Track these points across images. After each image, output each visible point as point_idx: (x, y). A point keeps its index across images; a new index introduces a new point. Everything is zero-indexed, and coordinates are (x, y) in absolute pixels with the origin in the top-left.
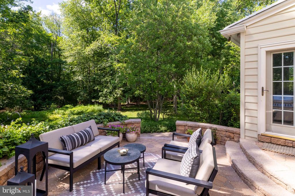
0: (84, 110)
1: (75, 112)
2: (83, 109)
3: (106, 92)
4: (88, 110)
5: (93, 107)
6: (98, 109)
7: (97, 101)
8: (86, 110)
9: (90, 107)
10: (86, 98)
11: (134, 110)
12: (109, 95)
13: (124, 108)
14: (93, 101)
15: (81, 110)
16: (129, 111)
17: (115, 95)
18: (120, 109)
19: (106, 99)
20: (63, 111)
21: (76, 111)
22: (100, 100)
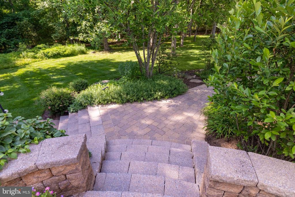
0: (61, 52)
1: (49, 54)
2: (59, 50)
3: (86, 25)
4: (65, 51)
5: (73, 48)
6: (79, 50)
7: (77, 38)
8: (64, 52)
9: (68, 47)
10: (63, 34)
11: (124, 49)
12: (90, 31)
13: (112, 47)
14: (71, 39)
15: (57, 52)
16: (118, 51)
17: (98, 31)
18: (106, 48)
19: (88, 36)
20: (32, 54)
21: (51, 52)
22: (81, 38)
